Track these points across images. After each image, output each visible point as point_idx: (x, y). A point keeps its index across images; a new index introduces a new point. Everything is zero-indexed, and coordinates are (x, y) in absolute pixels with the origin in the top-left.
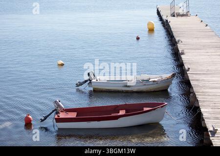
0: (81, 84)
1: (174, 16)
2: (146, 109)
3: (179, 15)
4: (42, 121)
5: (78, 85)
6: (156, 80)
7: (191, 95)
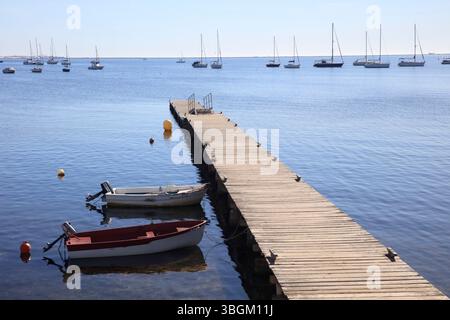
0: (92, 198)
1: (194, 113)
2: (180, 230)
3: (199, 112)
4: (46, 250)
5: (88, 200)
6: (185, 191)
7: (232, 211)
